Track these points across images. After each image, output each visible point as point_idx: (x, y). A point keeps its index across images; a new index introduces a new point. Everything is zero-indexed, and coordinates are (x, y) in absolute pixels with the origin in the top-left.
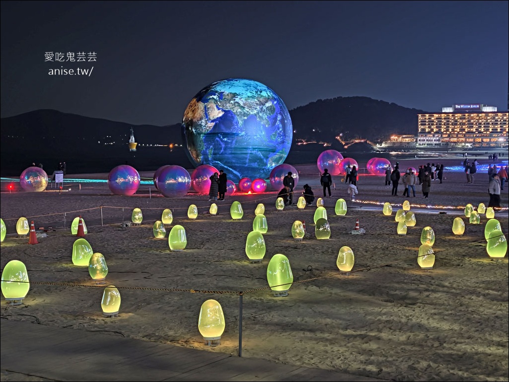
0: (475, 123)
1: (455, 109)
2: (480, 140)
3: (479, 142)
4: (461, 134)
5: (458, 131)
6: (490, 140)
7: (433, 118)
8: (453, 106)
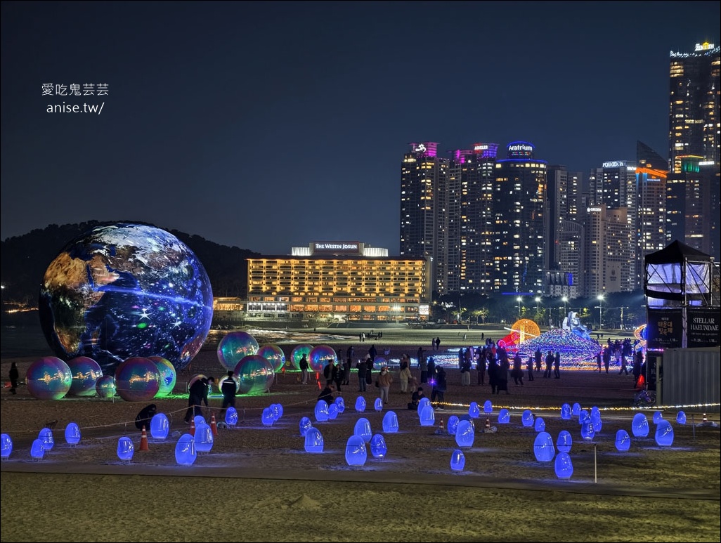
0: (349, 277)
1: (315, 250)
2: (359, 308)
3: (358, 313)
4: (325, 297)
5: (321, 291)
6: (377, 308)
7: (274, 267)
8: (311, 245)
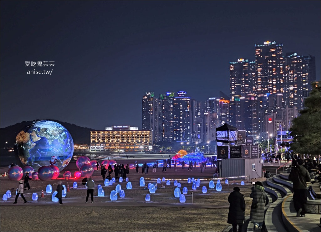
0: (125, 137)
1: (114, 128)
2: (128, 147)
3: (128, 149)
4: (117, 144)
5: (115, 142)
6: (135, 147)
7: (100, 134)
8: (112, 126)
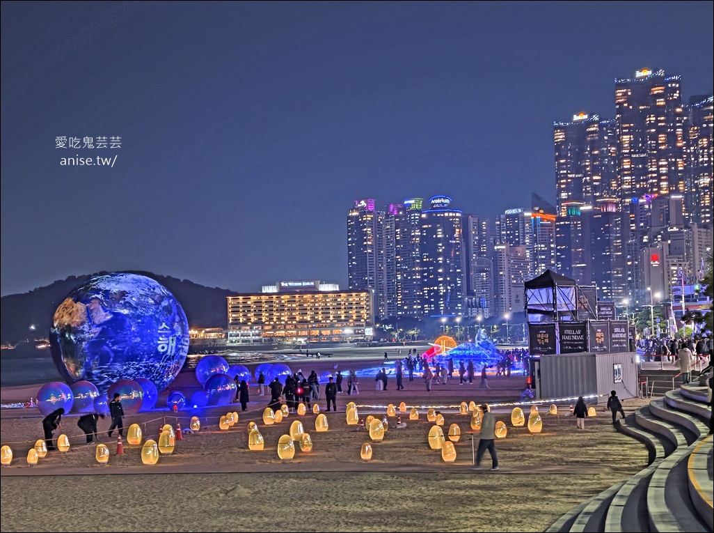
0: (309, 308)
1: (281, 288)
2: (317, 332)
3: (317, 336)
4: (290, 324)
5: (286, 320)
6: (332, 331)
7: (249, 303)
8: (277, 283)
